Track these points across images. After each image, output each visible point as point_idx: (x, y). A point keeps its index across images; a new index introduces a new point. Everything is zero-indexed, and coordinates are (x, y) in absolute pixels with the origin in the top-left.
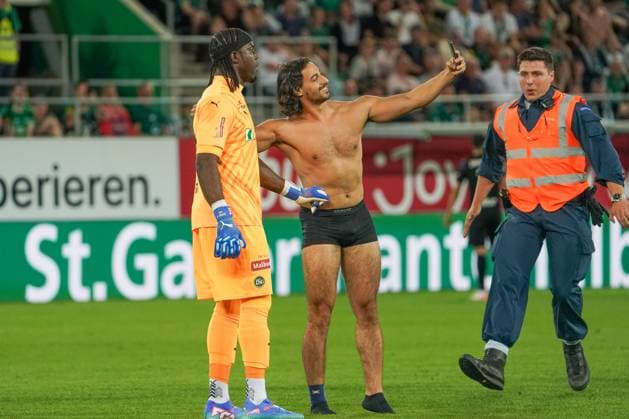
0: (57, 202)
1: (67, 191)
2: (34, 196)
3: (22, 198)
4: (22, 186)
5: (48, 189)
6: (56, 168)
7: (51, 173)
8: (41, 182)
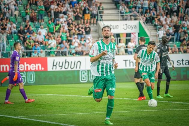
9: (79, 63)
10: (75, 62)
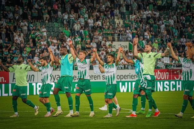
0: (130, 78)
1: (131, 77)
2: (127, 78)
3: (125, 78)
4: (125, 76)
5: (129, 76)
6: (130, 74)
7: (129, 74)
8: (128, 76)
9: (33, 76)
10: (30, 75)
